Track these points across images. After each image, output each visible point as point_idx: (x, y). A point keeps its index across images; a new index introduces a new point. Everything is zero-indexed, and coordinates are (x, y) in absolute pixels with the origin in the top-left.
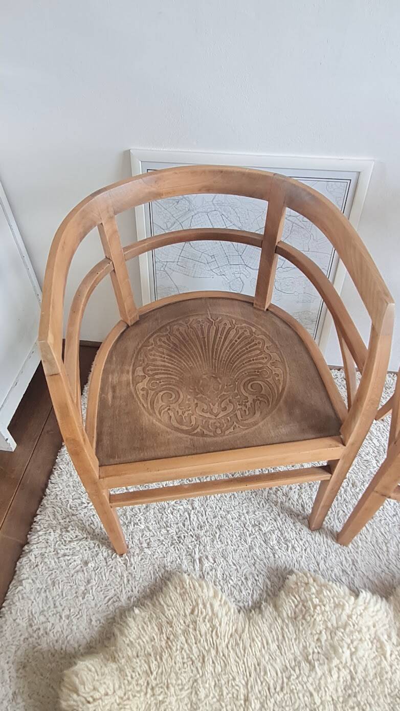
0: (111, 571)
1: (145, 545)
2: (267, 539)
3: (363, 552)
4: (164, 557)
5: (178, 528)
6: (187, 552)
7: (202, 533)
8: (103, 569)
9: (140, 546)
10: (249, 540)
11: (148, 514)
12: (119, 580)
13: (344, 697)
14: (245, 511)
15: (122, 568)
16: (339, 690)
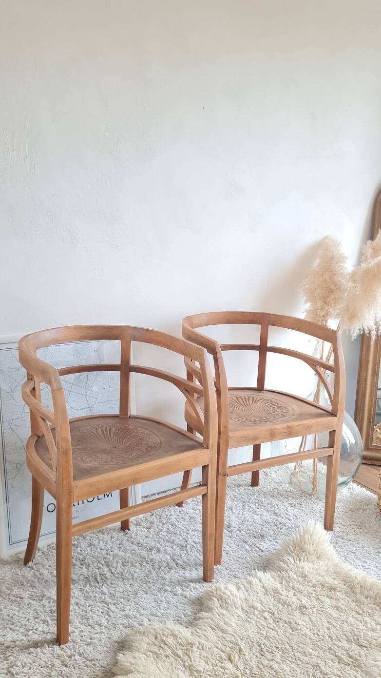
0: (74, 668)
1: (89, 640)
2: (174, 593)
3: (236, 570)
4: (110, 638)
5: (106, 619)
6: (125, 627)
7: (127, 612)
8: (66, 670)
9: (85, 643)
10: (163, 599)
11: (74, 624)
12: (86, 668)
13: (276, 624)
14: (147, 588)
15: (82, 661)
16: (272, 623)
